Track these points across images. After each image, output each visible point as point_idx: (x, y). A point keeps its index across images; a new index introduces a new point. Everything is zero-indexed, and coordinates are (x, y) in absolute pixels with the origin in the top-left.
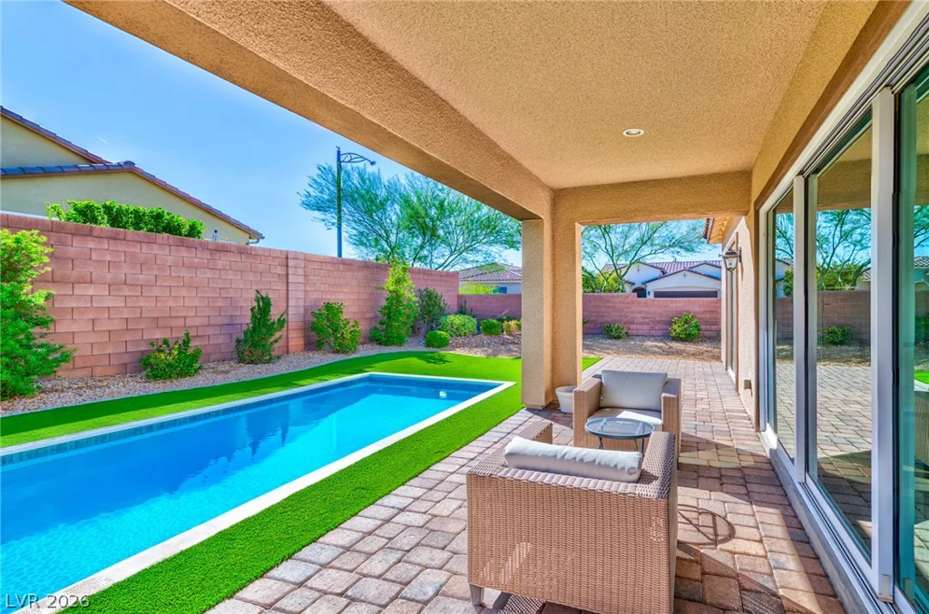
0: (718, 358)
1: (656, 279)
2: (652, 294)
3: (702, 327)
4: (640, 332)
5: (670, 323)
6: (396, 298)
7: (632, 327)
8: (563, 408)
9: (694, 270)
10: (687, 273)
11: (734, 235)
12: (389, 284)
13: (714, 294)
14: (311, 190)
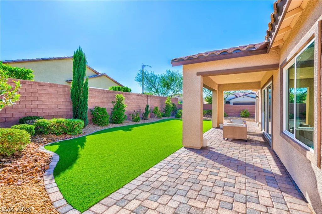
0: (255, 121)
1: (234, 98)
2: (232, 103)
3: (250, 113)
4: (231, 115)
5: (240, 112)
6: (168, 105)
7: (229, 113)
8: (221, 128)
9: (247, 95)
10: (244, 96)
11: (258, 92)
12: (166, 102)
13: (254, 104)
14: (138, 76)
